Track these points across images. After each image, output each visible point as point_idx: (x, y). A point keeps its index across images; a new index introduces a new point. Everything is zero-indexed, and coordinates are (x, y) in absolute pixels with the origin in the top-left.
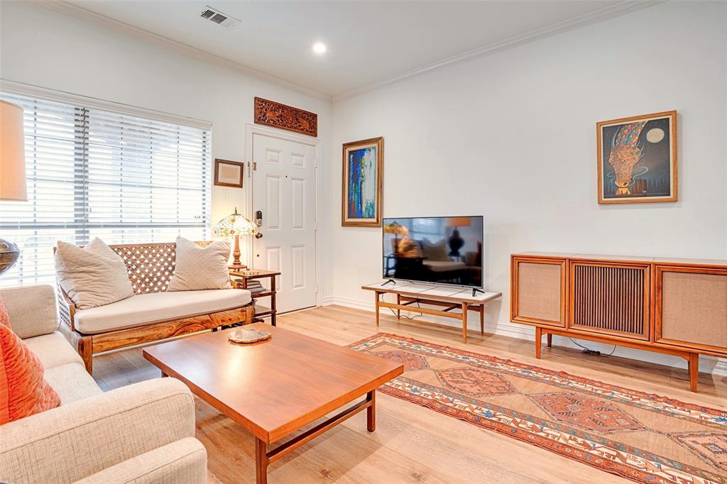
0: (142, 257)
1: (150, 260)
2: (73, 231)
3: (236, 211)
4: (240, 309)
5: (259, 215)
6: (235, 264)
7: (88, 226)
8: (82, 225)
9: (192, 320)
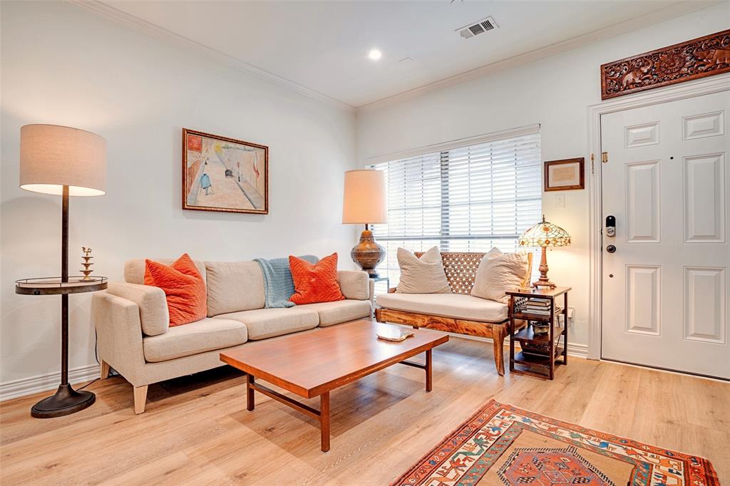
0: (465, 263)
1: (471, 267)
2: (439, 241)
3: (544, 219)
4: (486, 324)
5: (611, 222)
6: (540, 280)
7: (450, 238)
8: (445, 237)
9: (440, 319)
